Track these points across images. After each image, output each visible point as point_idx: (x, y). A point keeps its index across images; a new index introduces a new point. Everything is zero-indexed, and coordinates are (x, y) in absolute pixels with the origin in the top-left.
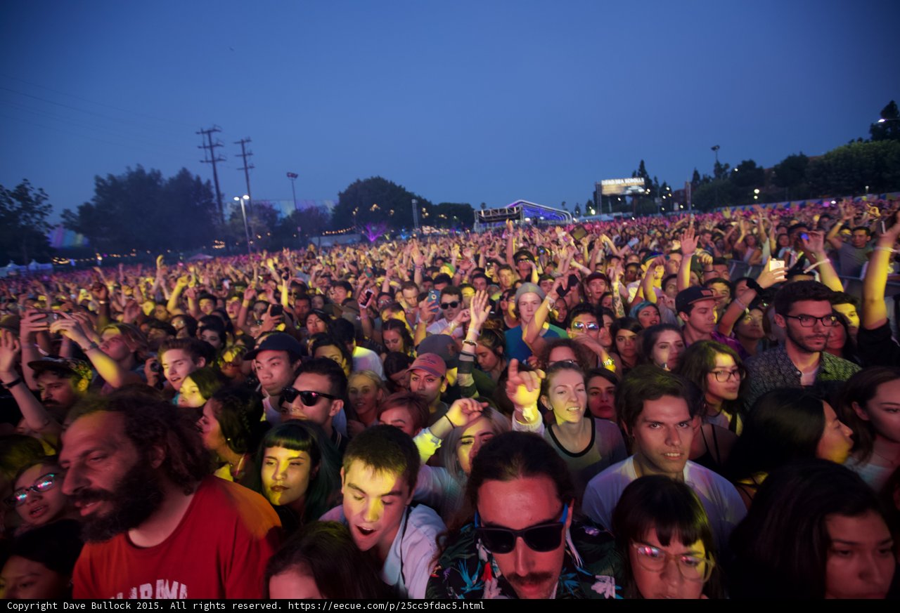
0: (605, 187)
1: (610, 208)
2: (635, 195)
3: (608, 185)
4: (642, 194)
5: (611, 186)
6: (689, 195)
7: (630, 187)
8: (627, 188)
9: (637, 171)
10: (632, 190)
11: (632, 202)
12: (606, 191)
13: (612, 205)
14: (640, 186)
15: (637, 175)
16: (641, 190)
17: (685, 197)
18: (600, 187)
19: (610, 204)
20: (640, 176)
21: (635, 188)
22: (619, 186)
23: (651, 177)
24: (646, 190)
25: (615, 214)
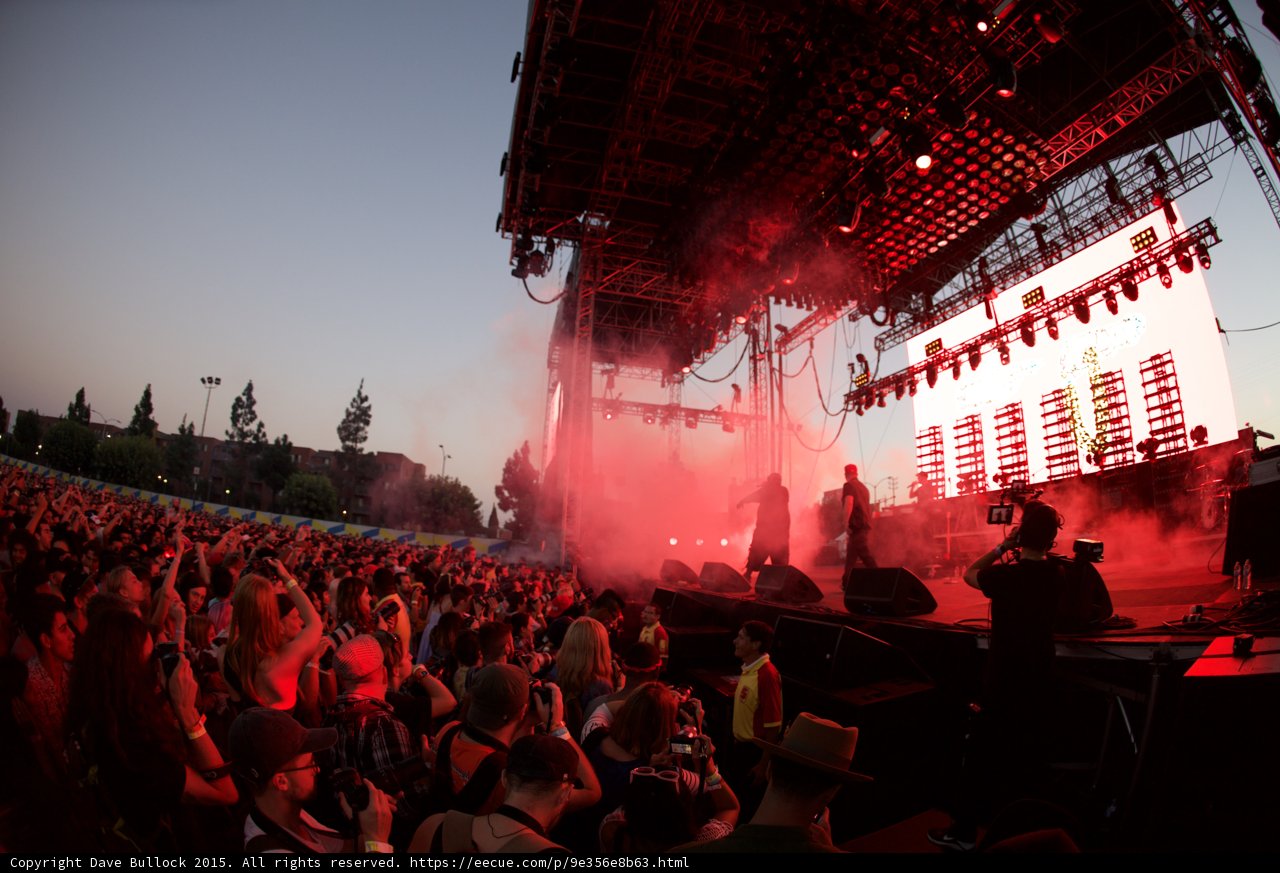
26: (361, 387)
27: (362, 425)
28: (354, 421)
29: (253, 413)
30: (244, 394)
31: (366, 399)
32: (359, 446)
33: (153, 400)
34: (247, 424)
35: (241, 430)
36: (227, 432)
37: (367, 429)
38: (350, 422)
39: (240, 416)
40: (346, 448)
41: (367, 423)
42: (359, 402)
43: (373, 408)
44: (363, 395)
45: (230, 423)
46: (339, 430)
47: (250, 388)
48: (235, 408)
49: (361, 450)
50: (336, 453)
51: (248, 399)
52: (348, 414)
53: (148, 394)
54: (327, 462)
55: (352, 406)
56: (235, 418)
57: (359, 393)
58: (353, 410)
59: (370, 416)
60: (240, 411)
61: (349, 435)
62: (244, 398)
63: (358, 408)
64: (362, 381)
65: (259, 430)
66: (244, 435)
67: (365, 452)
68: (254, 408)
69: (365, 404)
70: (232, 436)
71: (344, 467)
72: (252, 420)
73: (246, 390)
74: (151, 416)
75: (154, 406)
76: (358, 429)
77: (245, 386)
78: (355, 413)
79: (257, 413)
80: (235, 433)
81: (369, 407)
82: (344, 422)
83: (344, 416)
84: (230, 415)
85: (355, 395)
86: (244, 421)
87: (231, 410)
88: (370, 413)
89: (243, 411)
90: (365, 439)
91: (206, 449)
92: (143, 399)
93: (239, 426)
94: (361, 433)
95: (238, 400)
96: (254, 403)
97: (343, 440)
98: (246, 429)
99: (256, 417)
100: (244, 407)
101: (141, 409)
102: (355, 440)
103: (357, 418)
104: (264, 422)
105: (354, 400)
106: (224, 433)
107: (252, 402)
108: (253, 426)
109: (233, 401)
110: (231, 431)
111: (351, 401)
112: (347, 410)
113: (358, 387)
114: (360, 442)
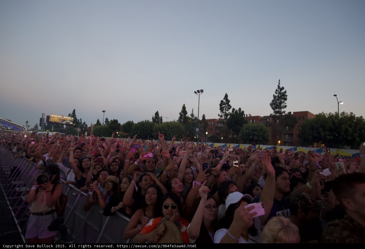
0: (51, 118)
1: (53, 129)
2: (67, 124)
3: (53, 117)
4: (71, 125)
5: (55, 117)
6: (92, 129)
7: (66, 120)
8: (64, 120)
9: (71, 114)
10: (66, 122)
11: (66, 128)
12: (51, 120)
13: (54, 128)
14: (71, 121)
15: (71, 116)
16: (72, 123)
17: (91, 130)
18: (48, 117)
19: (53, 127)
20: (72, 116)
21: (68, 121)
22: (60, 119)
23: (78, 118)
24: (74, 124)
25: (55, 133)
26: (279, 84)
27: (283, 100)
28: (278, 100)
29: (230, 105)
30: (224, 99)
31: (283, 88)
32: (283, 110)
33: (186, 110)
34: (228, 110)
35: (226, 113)
36: (219, 115)
37: (286, 102)
38: (276, 100)
39: (223, 107)
40: (276, 112)
41: (286, 99)
42: (279, 90)
43: (287, 92)
44: (281, 87)
45: (220, 111)
46: (271, 104)
47: (226, 96)
48: (221, 105)
49: (284, 112)
50: (271, 116)
51: (226, 101)
52: (275, 97)
53: (184, 108)
54: (268, 120)
55: (276, 93)
56: (222, 109)
57: (279, 87)
58: (277, 95)
59: (287, 96)
60: (223, 106)
61: (277, 106)
62: (224, 101)
63: (280, 93)
64: (279, 81)
65: (233, 111)
66: (226, 115)
67: (286, 113)
68: (230, 103)
69: (283, 91)
70: (221, 116)
71: (276, 121)
72: (229, 108)
73: (225, 97)
74: (187, 115)
75: (187, 112)
76: (281, 103)
77: (224, 96)
78: (278, 96)
79: (231, 106)
80: (223, 115)
81: (285, 92)
82: (273, 101)
83: (273, 99)
84: (220, 108)
85: (277, 88)
86: (226, 109)
87: (219, 106)
88: (286, 94)
89: (225, 105)
90: (285, 107)
91: (212, 124)
92: (182, 109)
93: (224, 111)
94: (283, 105)
95: (222, 101)
96: (229, 101)
97: (273, 109)
98: (227, 112)
99: (231, 107)
100: (225, 104)
101: (182, 114)
102: (280, 108)
103: (279, 98)
104: (234, 108)
105: (277, 90)
106: (218, 116)
107: (228, 101)
108: (230, 111)
109: (220, 102)
110: (220, 114)
111: (275, 91)
112: (274, 95)
113: (278, 84)
114: (283, 108)
